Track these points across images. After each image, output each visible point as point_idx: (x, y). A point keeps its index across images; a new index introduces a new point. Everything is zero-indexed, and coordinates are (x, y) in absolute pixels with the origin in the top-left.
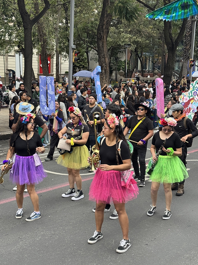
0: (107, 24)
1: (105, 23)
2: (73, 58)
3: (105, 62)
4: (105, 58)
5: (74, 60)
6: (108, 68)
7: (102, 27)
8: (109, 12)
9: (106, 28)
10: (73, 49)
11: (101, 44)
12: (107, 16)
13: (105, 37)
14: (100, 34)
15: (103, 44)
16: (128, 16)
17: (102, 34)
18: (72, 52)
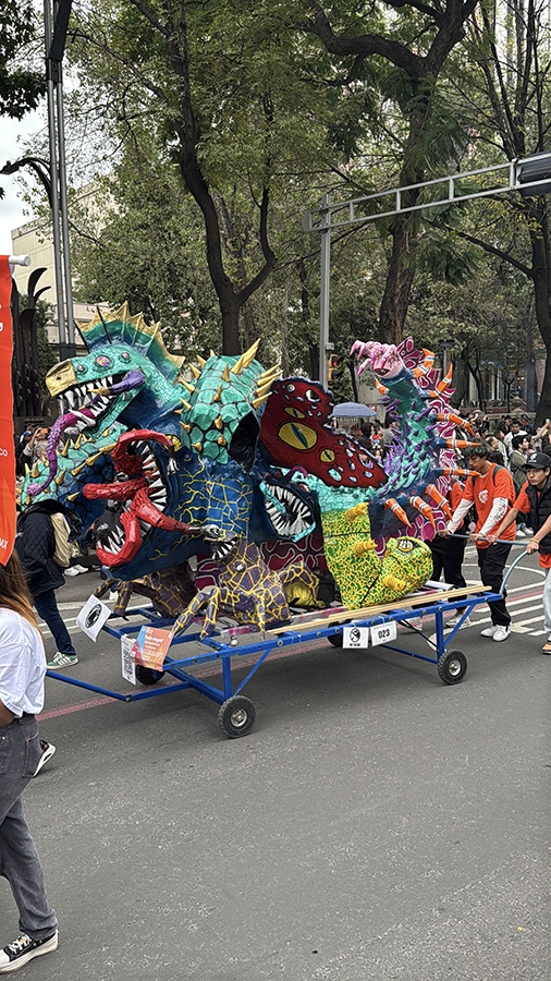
1: (398, 290)
2: (328, 372)
5: (330, 376)
7: (392, 301)
8: (405, 267)
9: (400, 303)
10: (328, 351)
12: (403, 275)
13: (398, 322)
14: (388, 316)
17: (391, 317)
18: (325, 357)
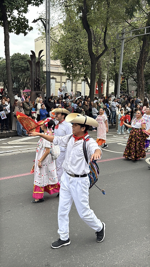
0: (145, 58)
1: (143, 57)
3: (142, 83)
5: (121, 82)
6: (144, 87)
7: (141, 61)
8: (146, 50)
11: (140, 72)
13: (143, 67)
14: (139, 65)
15: (141, 72)
17: (141, 65)
18: (120, 77)
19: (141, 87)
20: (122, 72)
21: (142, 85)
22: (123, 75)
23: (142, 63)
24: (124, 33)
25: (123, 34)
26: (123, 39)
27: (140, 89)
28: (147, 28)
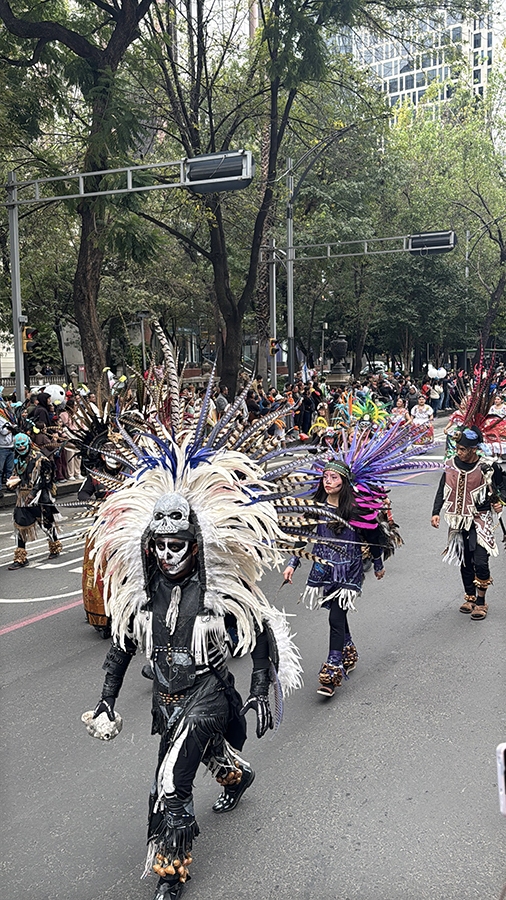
0: (94, 269)
1: (89, 267)
2: (23, 344)
3: (97, 349)
4: (95, 341)
5: (25, 348)
6: (104, 362)
7: (85, 277)
8: (95, 246)
9: (92, 279)
10: (23, 324)
11: (84, 313)
12: (93, 254)
13: (92, 297)
14: (81, 291)
15: (89, 313)
16: (137, 253)
17: (85, 292)
18: (19, 329)
19: (96, 361)
20: (24, 313)
21: (98, 354)
22: (27, 325)
23: (86, 286)
24: (13, 187)
25: (10, 188)
26: (13, 206)
27: (94, 369)
28: (83, 177)
